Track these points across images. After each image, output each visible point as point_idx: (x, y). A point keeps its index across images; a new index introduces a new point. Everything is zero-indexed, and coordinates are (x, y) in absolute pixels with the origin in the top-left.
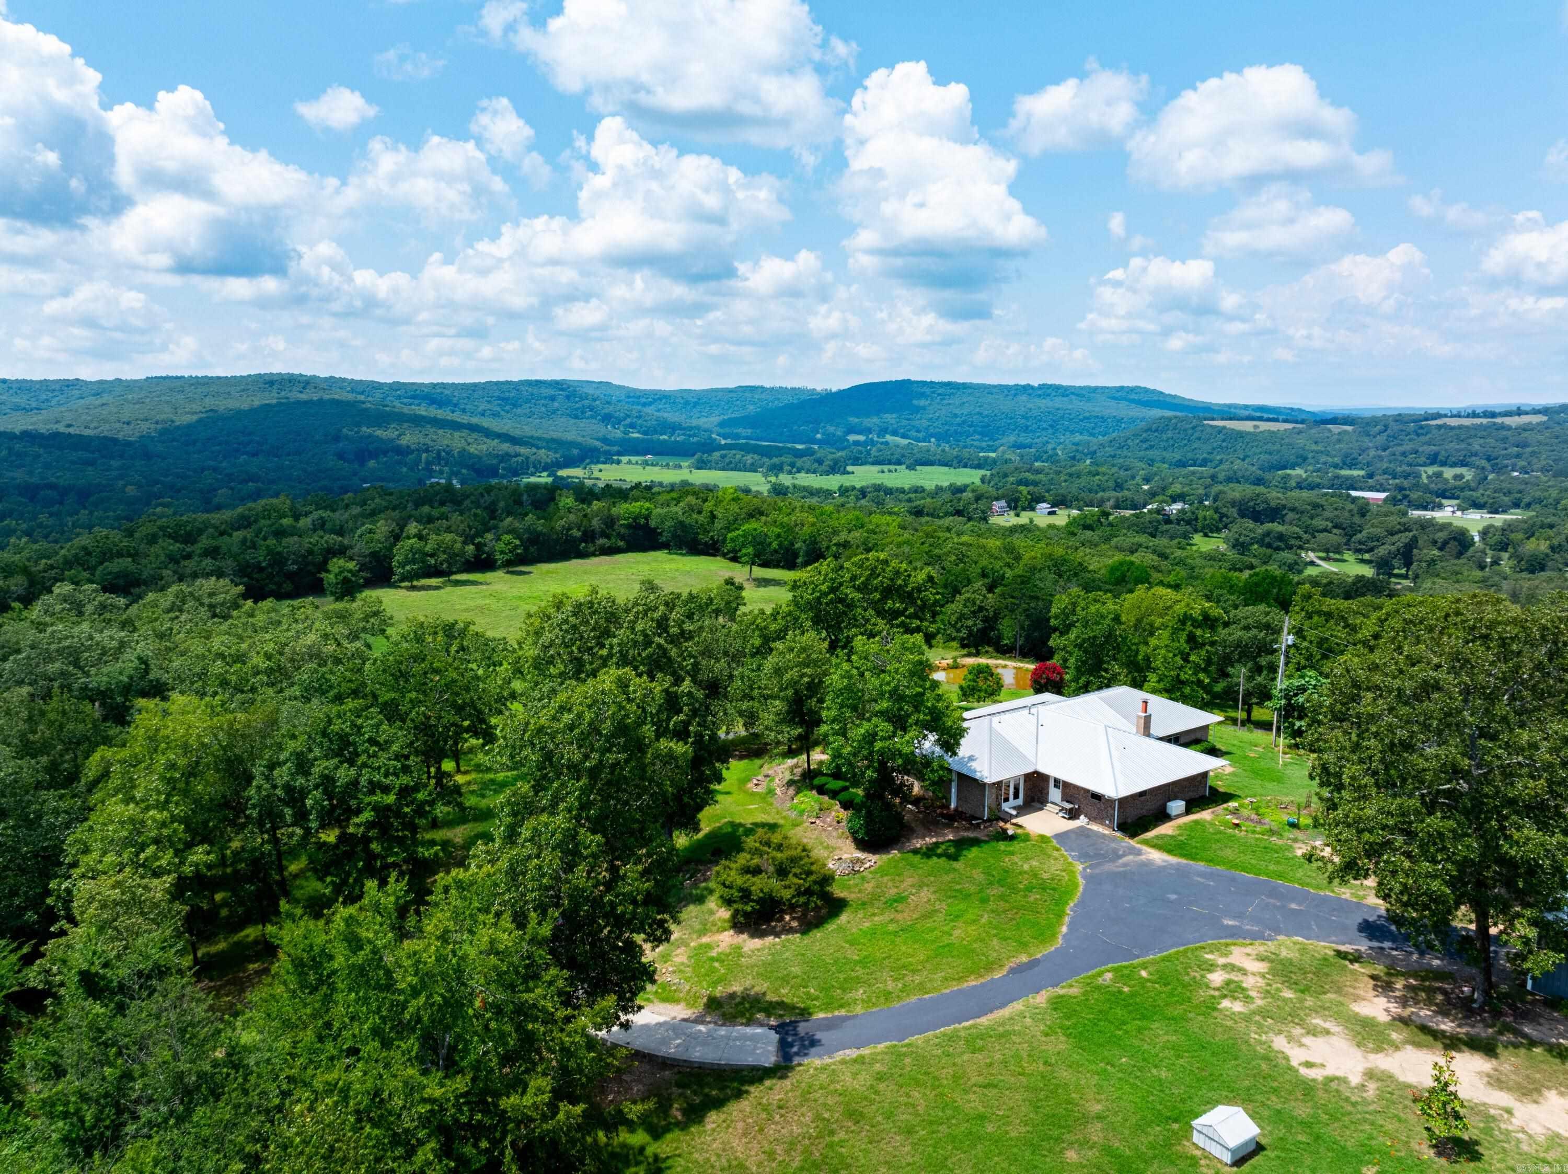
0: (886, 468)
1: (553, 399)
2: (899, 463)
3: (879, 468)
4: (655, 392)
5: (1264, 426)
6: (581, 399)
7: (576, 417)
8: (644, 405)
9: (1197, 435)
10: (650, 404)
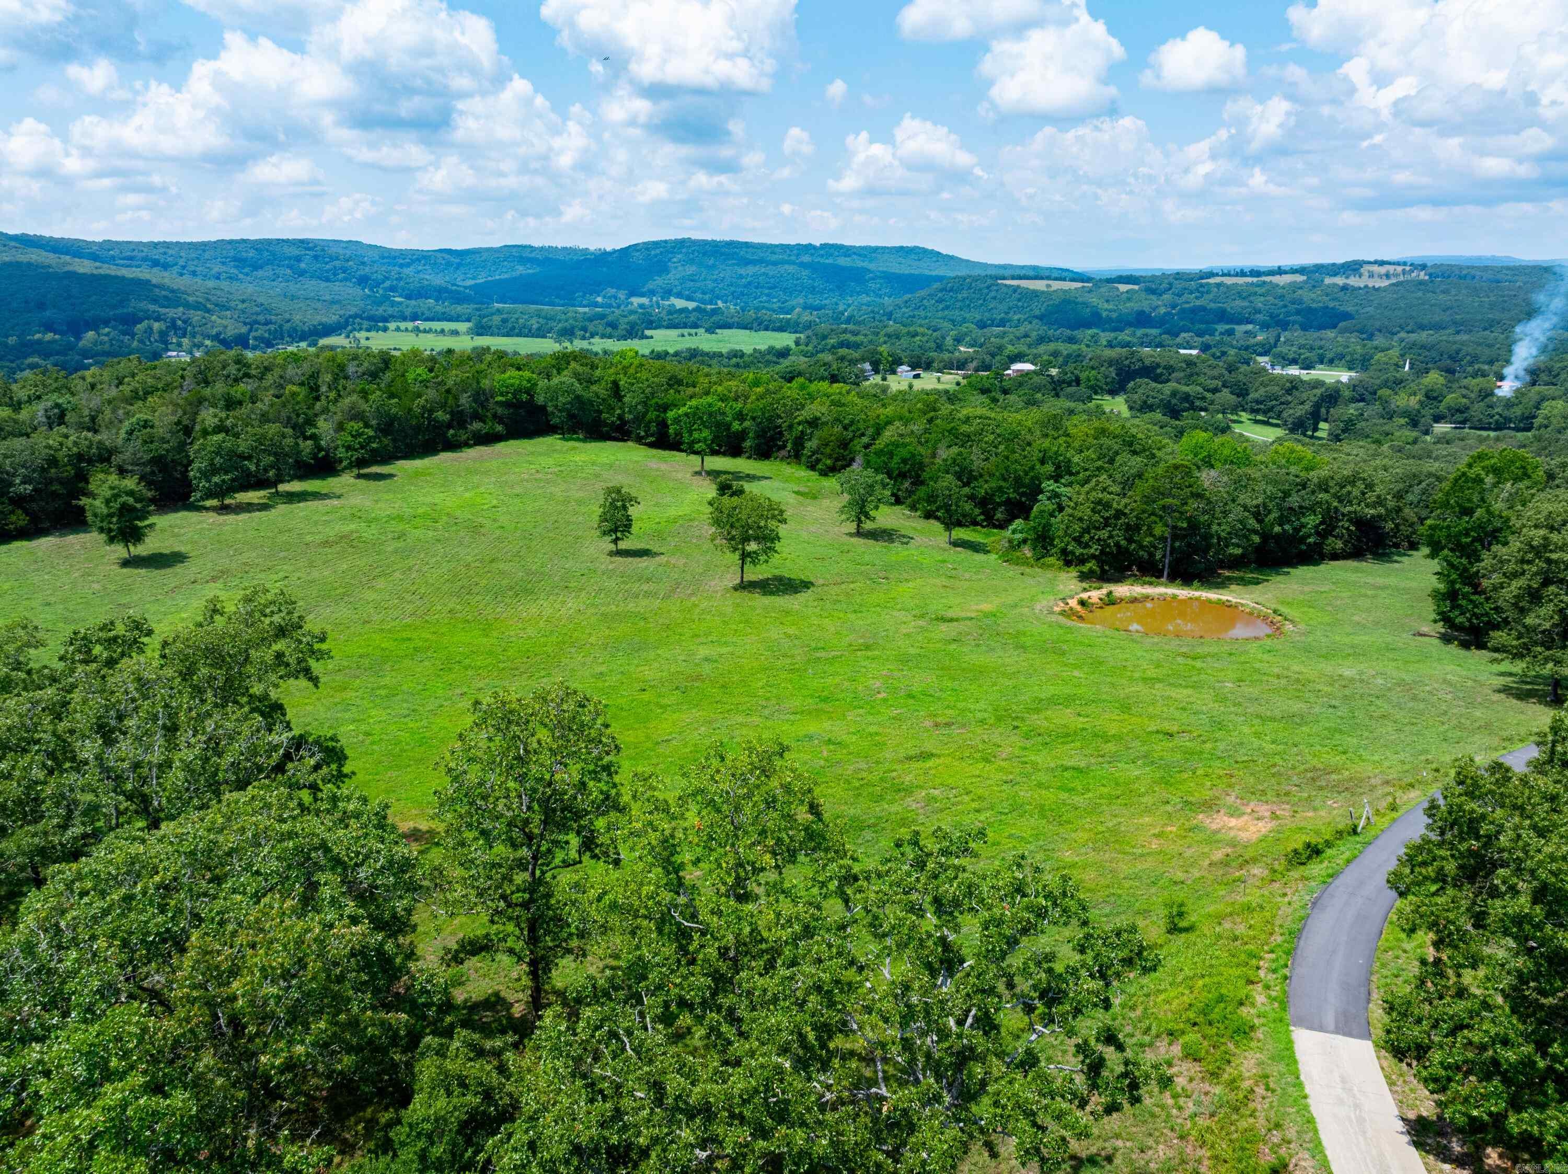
0: (686, 331)
1: (299, 259)
2: (695, 326)
3: (680, 331)
4: (413, 252)
5: (1056, 285)
6: (333, 258)
7: (327, 280)
8: (401, 266)
9: (993, 294)
10: (408, 265)
